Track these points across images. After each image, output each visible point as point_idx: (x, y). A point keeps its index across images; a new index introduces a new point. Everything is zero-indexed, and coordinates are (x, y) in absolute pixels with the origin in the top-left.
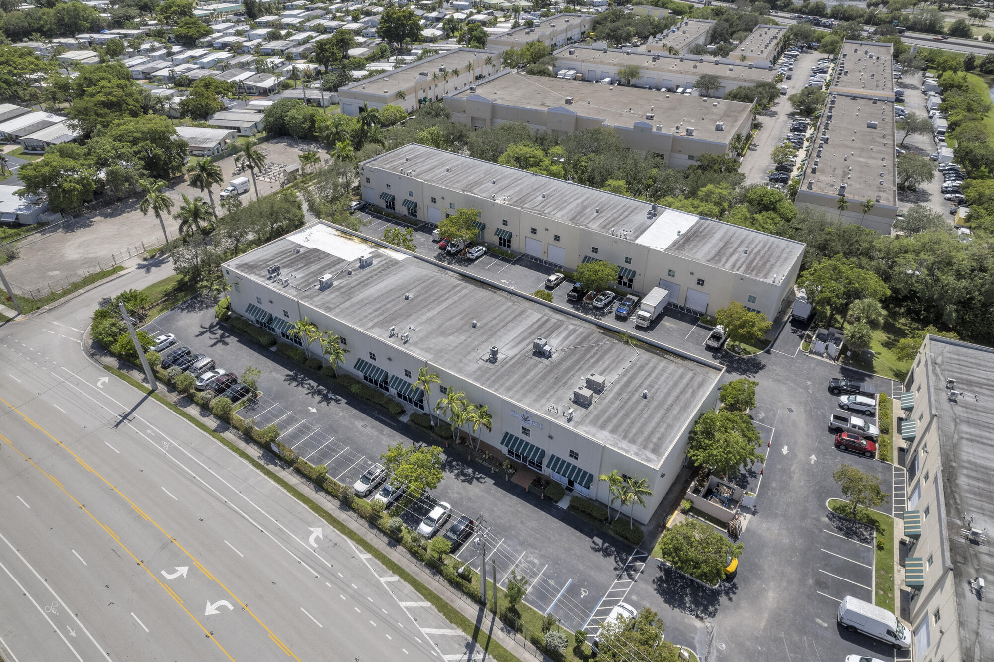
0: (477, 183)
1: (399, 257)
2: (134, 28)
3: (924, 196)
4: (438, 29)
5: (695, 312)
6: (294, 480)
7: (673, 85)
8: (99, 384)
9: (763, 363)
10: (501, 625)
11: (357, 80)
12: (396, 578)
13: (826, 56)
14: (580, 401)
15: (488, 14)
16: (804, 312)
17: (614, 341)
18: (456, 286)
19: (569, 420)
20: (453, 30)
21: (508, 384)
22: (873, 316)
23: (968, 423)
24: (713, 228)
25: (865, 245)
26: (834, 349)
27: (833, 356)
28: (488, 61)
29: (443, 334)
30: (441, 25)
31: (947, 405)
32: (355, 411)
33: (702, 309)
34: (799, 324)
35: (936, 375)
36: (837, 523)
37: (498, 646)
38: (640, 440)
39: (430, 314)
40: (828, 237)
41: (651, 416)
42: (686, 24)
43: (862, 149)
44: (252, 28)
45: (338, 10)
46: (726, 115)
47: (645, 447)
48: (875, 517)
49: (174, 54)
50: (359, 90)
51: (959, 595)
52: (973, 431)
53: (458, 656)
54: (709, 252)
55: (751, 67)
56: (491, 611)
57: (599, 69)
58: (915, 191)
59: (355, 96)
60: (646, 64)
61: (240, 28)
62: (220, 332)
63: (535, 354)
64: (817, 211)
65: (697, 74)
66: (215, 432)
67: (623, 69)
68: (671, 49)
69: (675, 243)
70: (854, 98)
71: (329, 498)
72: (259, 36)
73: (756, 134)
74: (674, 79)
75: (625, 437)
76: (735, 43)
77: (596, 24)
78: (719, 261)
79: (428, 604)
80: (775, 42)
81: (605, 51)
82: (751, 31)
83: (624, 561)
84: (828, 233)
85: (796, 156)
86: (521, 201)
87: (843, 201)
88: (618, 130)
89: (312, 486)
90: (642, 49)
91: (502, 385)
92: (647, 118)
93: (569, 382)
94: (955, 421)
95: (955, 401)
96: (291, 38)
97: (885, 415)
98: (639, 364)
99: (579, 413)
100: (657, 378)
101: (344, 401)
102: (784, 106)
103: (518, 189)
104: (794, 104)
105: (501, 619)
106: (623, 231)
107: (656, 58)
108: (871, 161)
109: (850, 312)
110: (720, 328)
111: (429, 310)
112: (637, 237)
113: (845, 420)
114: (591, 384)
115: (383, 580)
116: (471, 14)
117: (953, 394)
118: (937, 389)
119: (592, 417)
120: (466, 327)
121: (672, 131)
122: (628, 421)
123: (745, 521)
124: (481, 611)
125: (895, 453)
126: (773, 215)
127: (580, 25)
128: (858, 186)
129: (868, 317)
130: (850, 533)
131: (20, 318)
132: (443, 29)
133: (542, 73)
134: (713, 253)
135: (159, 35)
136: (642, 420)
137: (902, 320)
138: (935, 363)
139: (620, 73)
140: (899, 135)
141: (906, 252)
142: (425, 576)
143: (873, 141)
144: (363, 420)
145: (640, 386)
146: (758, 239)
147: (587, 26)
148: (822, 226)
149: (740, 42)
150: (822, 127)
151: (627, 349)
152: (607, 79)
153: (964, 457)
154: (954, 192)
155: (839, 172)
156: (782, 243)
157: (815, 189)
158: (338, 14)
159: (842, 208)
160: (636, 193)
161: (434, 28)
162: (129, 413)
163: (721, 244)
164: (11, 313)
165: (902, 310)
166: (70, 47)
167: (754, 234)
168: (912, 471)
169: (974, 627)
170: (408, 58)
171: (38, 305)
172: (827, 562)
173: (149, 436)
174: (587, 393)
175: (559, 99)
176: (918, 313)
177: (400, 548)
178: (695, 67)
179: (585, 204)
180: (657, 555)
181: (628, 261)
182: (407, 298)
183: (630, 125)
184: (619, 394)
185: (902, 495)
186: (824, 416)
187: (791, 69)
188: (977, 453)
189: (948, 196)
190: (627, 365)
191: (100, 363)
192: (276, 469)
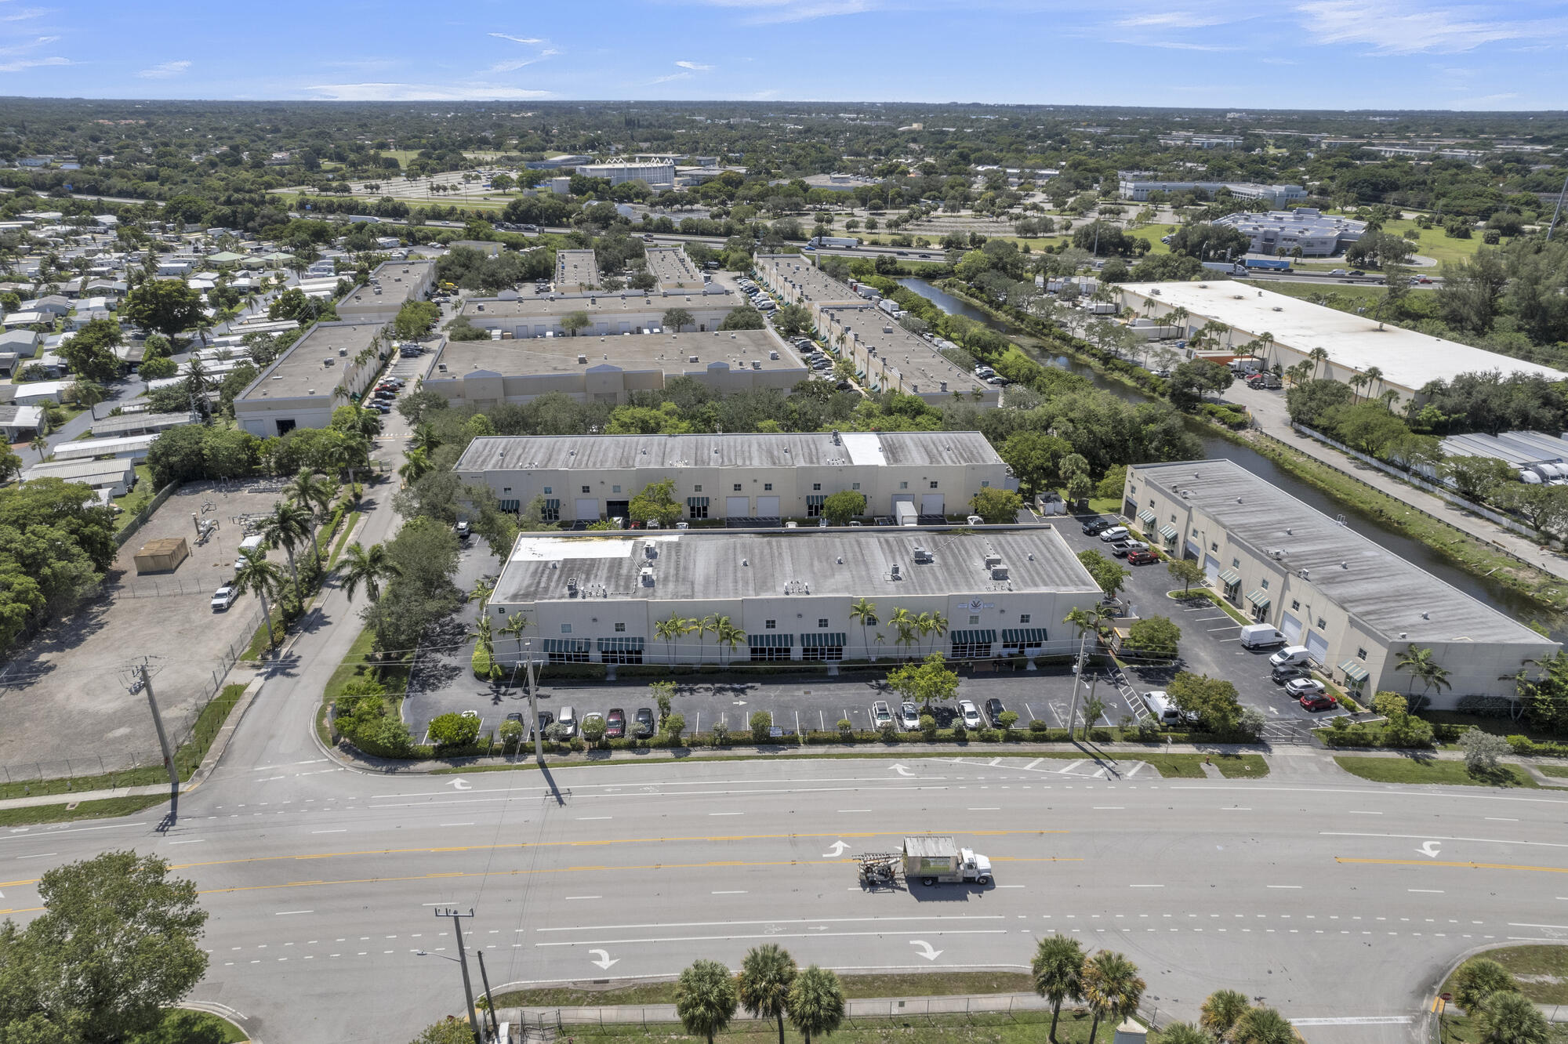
0: (626, 458)
1: (675, 538)
5: (935, 516)
6: (820, 750)
7: (634, 327)
8: (459, 787)
10: (1099, 744)
12: (998, 759)
13: (737, 274)
14: (999, 576)
17: (956, 536)
19: (1010, 590)
24: (899, 439)
26: (1062, 507)
27: (1063, 511)
28: (385, 334)
29: (827, 577)
31: (1186, 501)
32: (781, 687)
33: (949, 507)
35: (1162, 487)
36: (1185, 604)
37: (1113, 754)
38: (1068, 582)
39: (788, 567)
41: (1052, 568)
42: (564, 256)
43: (907, 352)
46: (758, 344)
47: (1076, 585)
48: (1198, 592)
50: (259, 397)
53: (1101, 771)
54: (921, 457)
55: (705, 294)
56: (1082, 741)
57: (532, 323)
59: (269, 405)
60: (585, 308)
62: (517, 691)
63: (920, 562)
66: (678, 758)
69: (887, 458)
70: (840, 309)
71: (870, 744)
74: (635, 320)
75: (1058, 585)
78: (938, 461)
79: (1041, 759)
83: (1110, 679)
87: (957, 395)
89: (842, 745)
91: (931, 589)
93: (973, 570)
94: (1200, 508)
95: (1188, 498)
97: (1136, 535)
98: (995, 543)
99: (1008, 584)
100: (1020, 547)
101: (758, 685)
103: (678, 452)
105: (1094, 741)
106: (832, 460)
107: (592, 300)
108: (927, 361)
109: (1062, 471)
111: (781, 565)
112: (850, 461)
113: (1124, 545)
114: (990, 562)
115: (992, 764)
117: (1183, 493)
118: (1173, 494)
119: (1020, 582)
120: (835, 565)
122: (1044, 575)
124: (1076, 744)
130: (1197, 606)
131: (185, 788)
134: (925, 457)
136: (1052, 572)
138: (1153, 481)
139: (560, 324)
143: (905, 344)
144: (799, 689)
145: (1017, 555)
146: (943, 438)
151: (972, 538)
152: (550, 333)
154: (989, 376)
155: (917, 374)
156: (962, 436)
157: (920, 391)
159: (959, 401)
162: (554, 789)
163: (922, 450)
164: (158, 789)
167: (934, 435)
171: (186, 764)
173: (612, 793)
174: (1004, 567)
177: (971, 743)
178: (650, 304)
179: (764, 448)
180: (1122, 665)
181: (855, 486)
182: (745, 565)
184: (1013, 564)
186: (1105, 550)
189: (989, 380)
190: (988, 545)
191: (421, 773)
192: (790, 752)
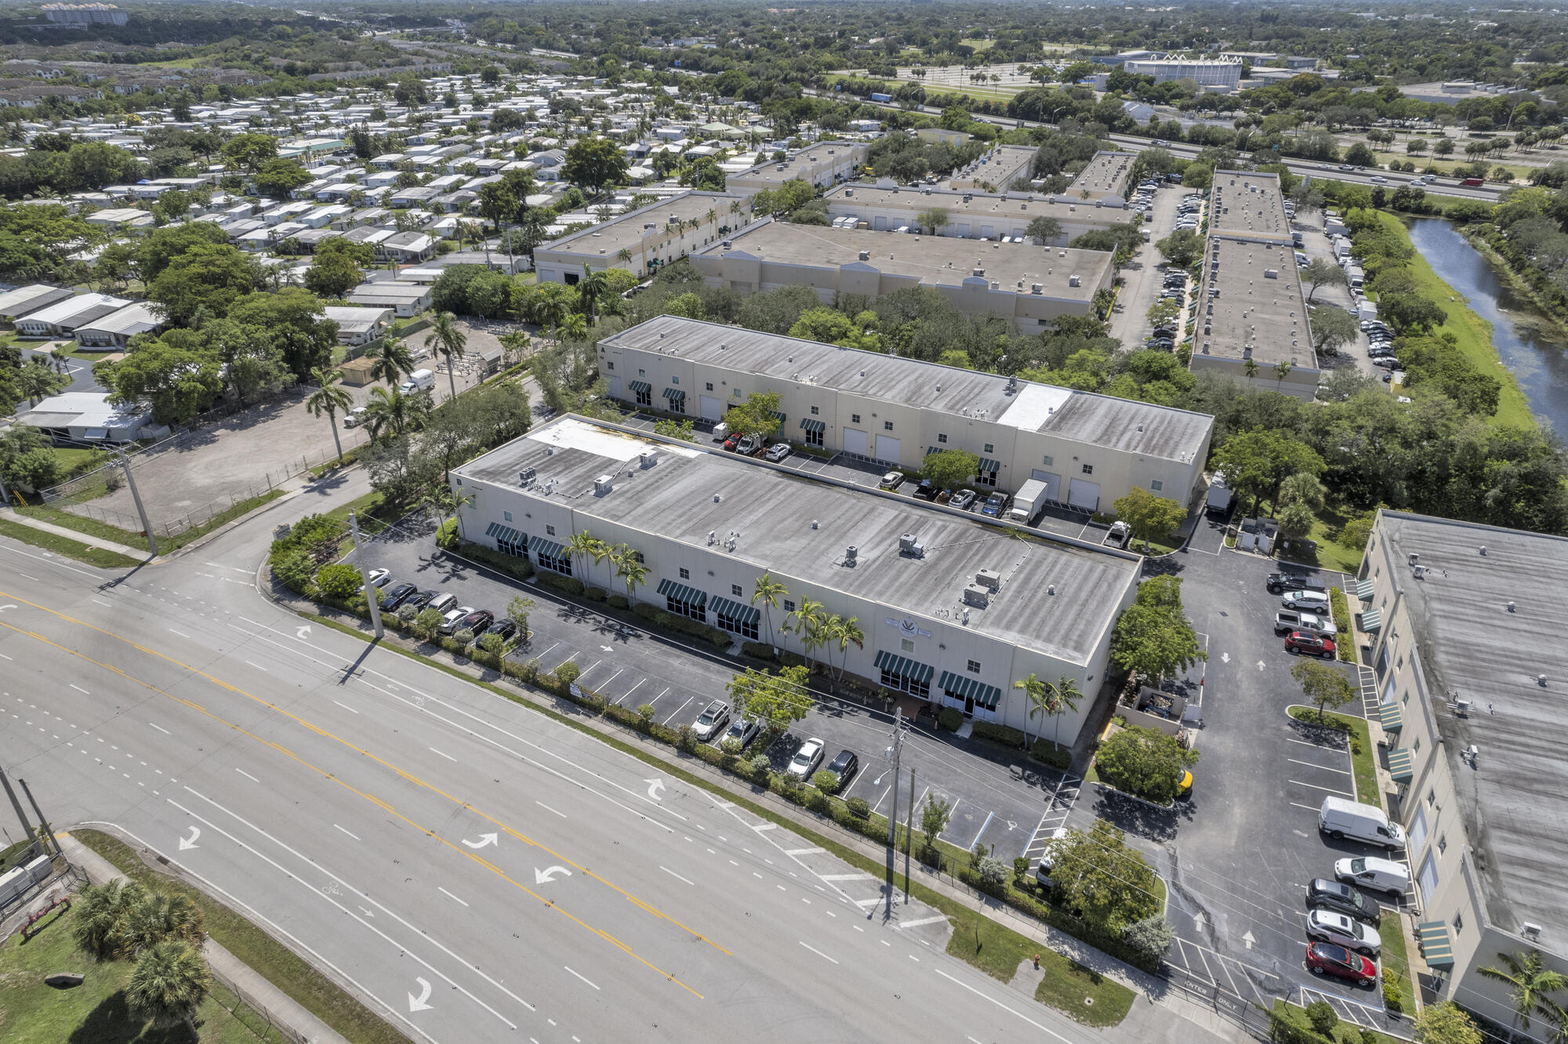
0: (768, 362)
1: (691, 454)
2: (189, 177)
3: (1347, 361)
4: (646, 167)
5: (1083, 510)
6: (608, 728)
7: (996, 233)
8: (299, 634)
9: (1180, 563)
10: (919, 865)
11: (554, 238)
12: (773, 826)
13: (1193, 190)
14: (973, 600)
15: (712, 145)
16: (1223, 503)
17: (997, 536)
18: (777, 485)
19: (965, 623)
20: (669, 166)
21: (878, 588)
22: (1311, 494)
23: (1440, 599)
24: (1092, 404)
25: (1288, 414)
26: (1267, 542)
27: (1267, 550)
28: (735, 208)
29: (776, 538)
30: (649, 161)
31: (1412, 583)
32: (665, 648)
33: (1091, 506)
34: (1218, 516)
35: (1395, 552)
36: (1302, 731)
37: (920, 887)
38: (1058, 638)
39: (753, 517)
40: (1240, 408)
41: (1064, 613)
42: (999, 151)
43: (1264, 304)
44: (370, 172)
45: (489, 144)
46: (1079, 267)
47: (1065, 646)
48: (1345, 721)
49: (263, 210)
50: (562, 249)
51: (1453, 767)
52: (1446, 607)
53: (874, 901)
54: (1093, 432)
55: (1099, 205)
56: (902, 851)
57: (891, 215)
58: (1335, 355)
59: (559, 258)
60: (955, 206)
61: (352, 172)
62: (449, 565)
63: (903, 554)
64: (1222, 379)
65: (1028, 217)
66: (482, 681)
67: (925, 214)
68: (985, 186)
69: (1048, 423)
70: (1242, 242)
71: (661, 745)
72: (383, 182)
73: (1118, 292)
74: (998, 224)
75: (1038, 637)
76: (1068, 175)
77: (872, 156)
78: (1109, 441)
79: (822, 850)
80: (1124, 173)
81: (896, 191)
82: (1089, 159)
83: (1053, 789)
84: (1240, 403)
85: (1176, 318)
86: (834, 381)
87: (1251, 365)
88: (942, 289)
89: (633, 733)
90: (945, 185)
91: (871, 590)
92: (975, 274)
93: (954, 583)
94: (1424, 598)
95: (1421, 578)
96: (433, 184)
97: (1340, 611)
98: (1035, 559)
99: (975, 615)
100: (1061, 573)
101: (646, 636)
102: (1150, 256)
103: (825, 366)
104: (1163, 251)
105: (917, 858)
106: (977, 412)
107: (968, 198)
108: (1277, 318)
109: (1282, 493)
110: (1120, 524)
111: (751, 513)
112: (998, 418)
113: (1294, 619)
114: (981, 580)
115: (757, 829)
116: (690, 146)
117: (1418, 569)
118: (1399, 567)
119: (991, 618)
120: (805, 529)
121: (1013, 288)
122: (1038, 620)
123: (1192, 736)
124: (890, 853)
125: (1359, 653)
126: (1166, 384)
127: (851, 157)
128: (1266, 347)
129: (1305, 496)
130: (1318, 740)
131: (156, 561)
132: (654, 166)
133: (814, 221)
134: (1099, 432)
135: (232, 184)
136: (1054, 618)
137: (1344, 508)
138: (1392, 540)
139: (920, 219)
140: (1307, 287)
141: (1339, 419)
142: (810, 821)
143: (1275, 294)
144: (678, 657)
145: (1042, 582)
146: (1153, 414)
147: (861, 158)
148: (1230, 393)
149: (1077, 175)
150: (1208, 279)
151: (1016, 544)
152: (904, 228)
153: (1440, 634)
154: (1383, 355)
155: (1240, 332)
156: (1184, 417)
157: (1212, 353)
158: (493, 150)
159: (1250, 374)
160: (983, 367)
161: (639, 164)
162: (355, 667)
163: (1107, 421)
164: (142, 556)
165: (1342, 496)
166: (101, 205)
167: (1146, 408)
168: (1381, 668)
169: (1473, 794)
170: (616, 208)
171: (179, 543)
172: (1298, 772)
173: (391, 691)
174: (983, 590)
175: (850, 254)
176: (1362, 497)
177: (769, 793)
178: (1024, 207)
179: (920, 381)
180: (1092, 777)
181: (989, 448)
182: (717, 500)
183: (958, 283)
184: (1019, 592)
185: (1374, 696)
186: (1267, 618)
187: (1149, 209)
188: (1454, 629)
189: (1378, 360)
190: (1021, 562)
191: (292, 610)
192: (580, 718)
